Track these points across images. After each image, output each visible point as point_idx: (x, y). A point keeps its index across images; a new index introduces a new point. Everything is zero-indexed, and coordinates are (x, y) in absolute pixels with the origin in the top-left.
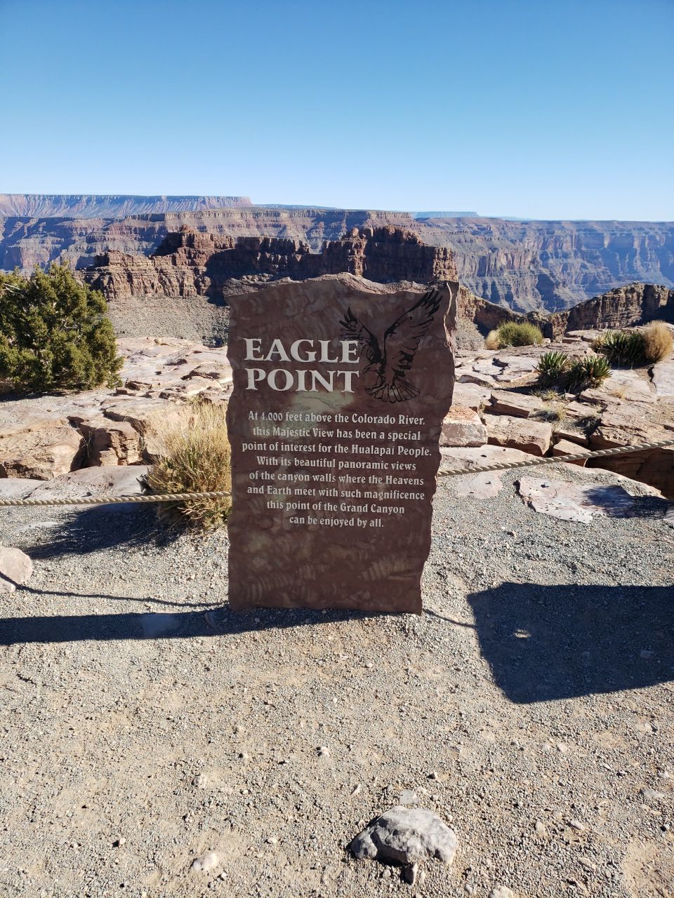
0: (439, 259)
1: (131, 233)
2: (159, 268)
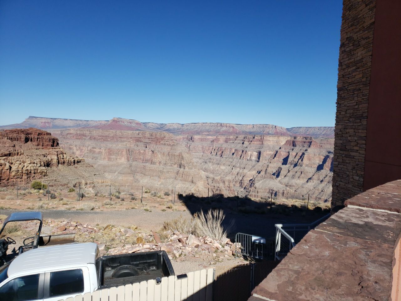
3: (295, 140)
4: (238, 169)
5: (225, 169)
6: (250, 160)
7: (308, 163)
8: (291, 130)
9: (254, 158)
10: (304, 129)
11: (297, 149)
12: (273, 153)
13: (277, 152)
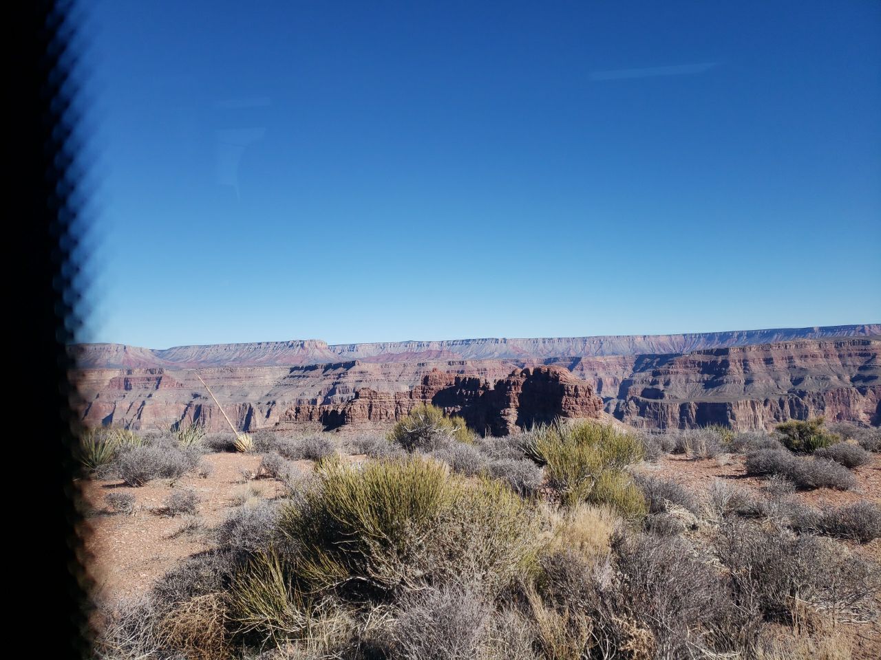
0: (569, 395)
1: (695, 366)
2: (398, 401)
3: (129, 376)
7: (152, 422)
8: (168, 353)
10: (196, 349)
11: (132, 395)
12: (83, 408)
13: (91, 404)
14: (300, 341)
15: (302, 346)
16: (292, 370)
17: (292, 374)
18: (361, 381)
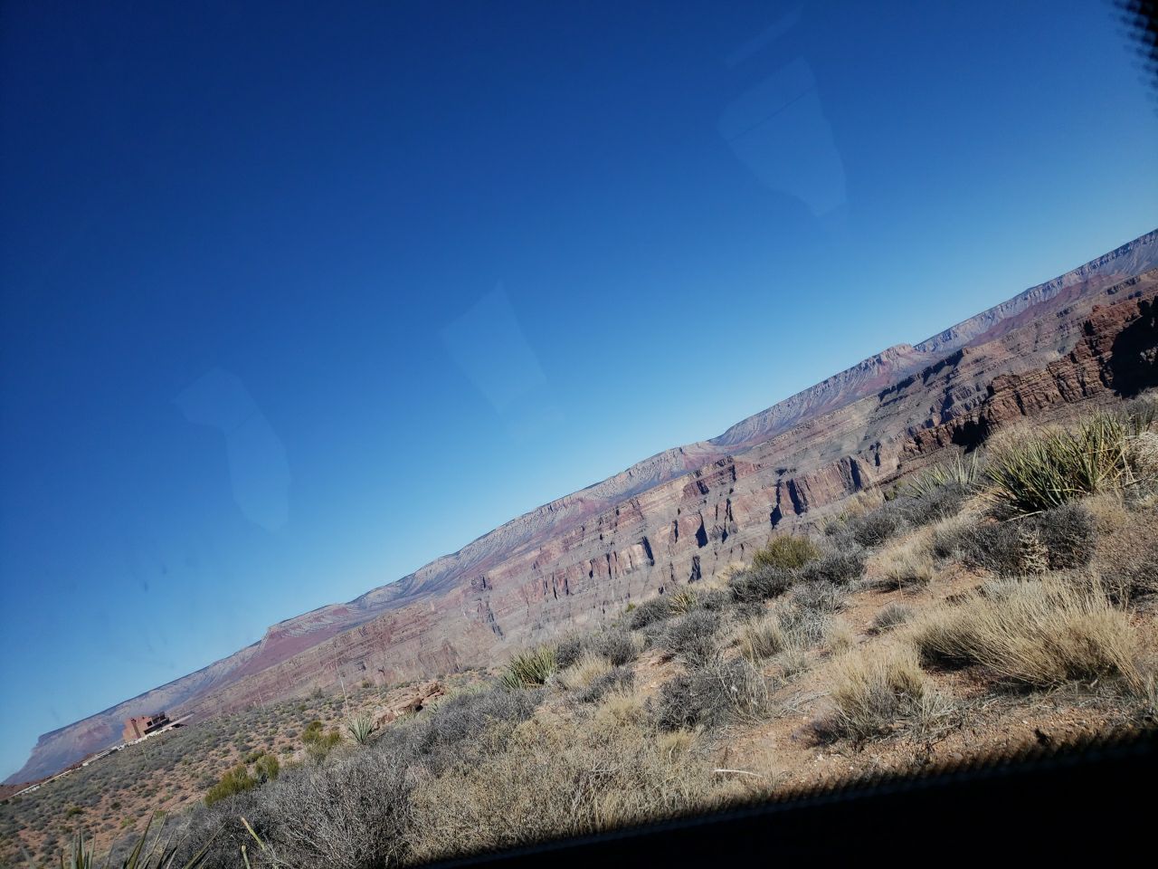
2: (1055, 374)
3: (700, 478)
4: (616, 603)
5: (588, 620)
6: (635, 568)
7: (747, 519)
8: (728, 437)
9: (641, 560)
10: (756, 420)
11: (712, 496)
12: (669, 529)
13: (676, 523)
14: (875, 357)
15: (879, 361)
16: (882, 396)
17: (884, 401)
18: (982, 372)
